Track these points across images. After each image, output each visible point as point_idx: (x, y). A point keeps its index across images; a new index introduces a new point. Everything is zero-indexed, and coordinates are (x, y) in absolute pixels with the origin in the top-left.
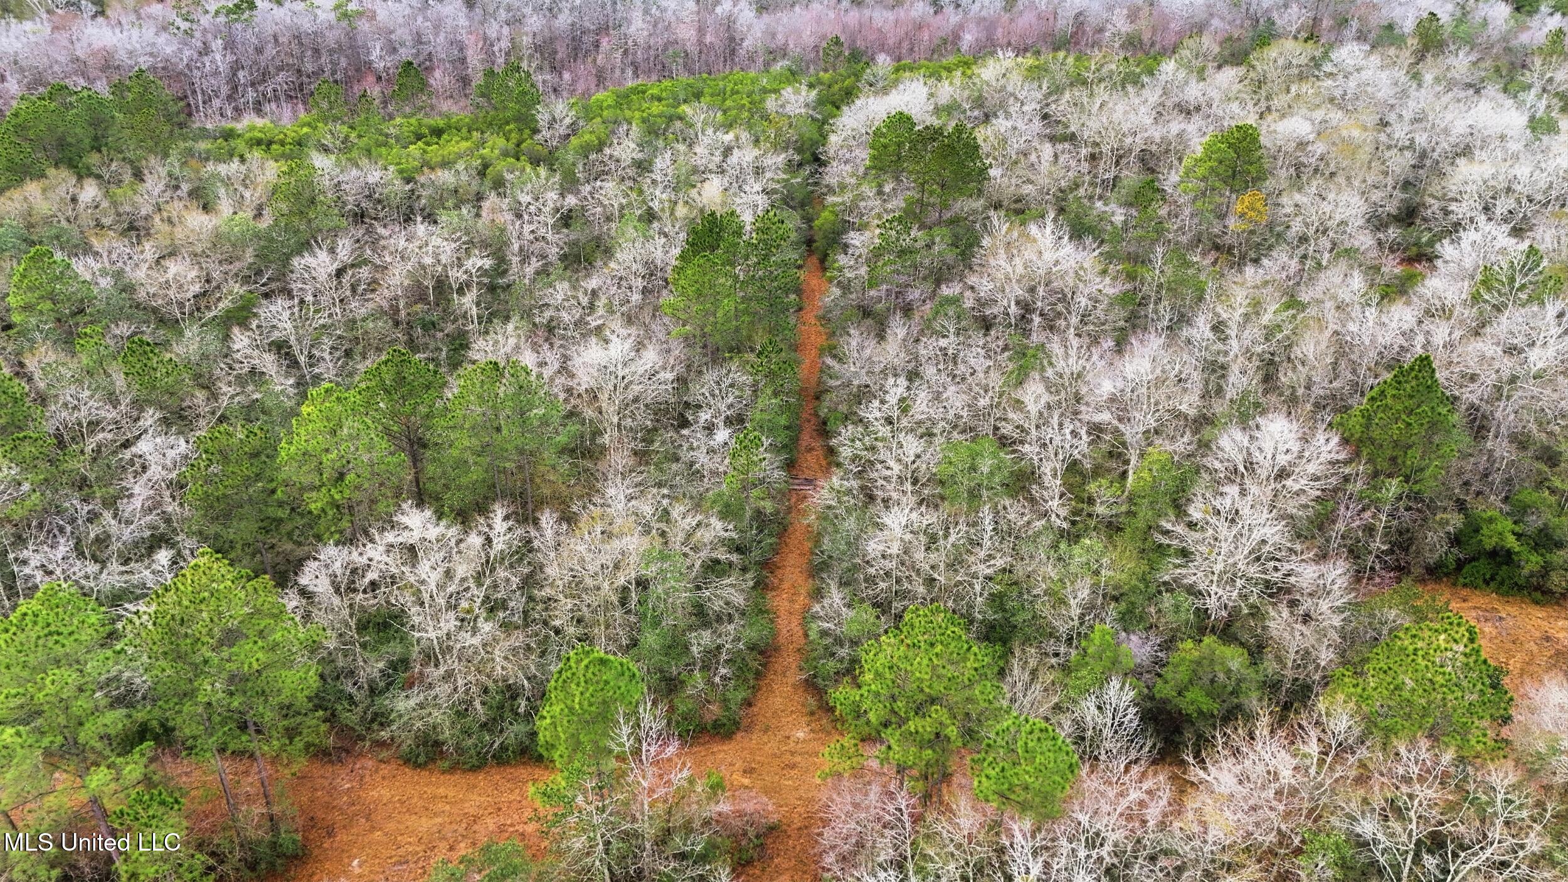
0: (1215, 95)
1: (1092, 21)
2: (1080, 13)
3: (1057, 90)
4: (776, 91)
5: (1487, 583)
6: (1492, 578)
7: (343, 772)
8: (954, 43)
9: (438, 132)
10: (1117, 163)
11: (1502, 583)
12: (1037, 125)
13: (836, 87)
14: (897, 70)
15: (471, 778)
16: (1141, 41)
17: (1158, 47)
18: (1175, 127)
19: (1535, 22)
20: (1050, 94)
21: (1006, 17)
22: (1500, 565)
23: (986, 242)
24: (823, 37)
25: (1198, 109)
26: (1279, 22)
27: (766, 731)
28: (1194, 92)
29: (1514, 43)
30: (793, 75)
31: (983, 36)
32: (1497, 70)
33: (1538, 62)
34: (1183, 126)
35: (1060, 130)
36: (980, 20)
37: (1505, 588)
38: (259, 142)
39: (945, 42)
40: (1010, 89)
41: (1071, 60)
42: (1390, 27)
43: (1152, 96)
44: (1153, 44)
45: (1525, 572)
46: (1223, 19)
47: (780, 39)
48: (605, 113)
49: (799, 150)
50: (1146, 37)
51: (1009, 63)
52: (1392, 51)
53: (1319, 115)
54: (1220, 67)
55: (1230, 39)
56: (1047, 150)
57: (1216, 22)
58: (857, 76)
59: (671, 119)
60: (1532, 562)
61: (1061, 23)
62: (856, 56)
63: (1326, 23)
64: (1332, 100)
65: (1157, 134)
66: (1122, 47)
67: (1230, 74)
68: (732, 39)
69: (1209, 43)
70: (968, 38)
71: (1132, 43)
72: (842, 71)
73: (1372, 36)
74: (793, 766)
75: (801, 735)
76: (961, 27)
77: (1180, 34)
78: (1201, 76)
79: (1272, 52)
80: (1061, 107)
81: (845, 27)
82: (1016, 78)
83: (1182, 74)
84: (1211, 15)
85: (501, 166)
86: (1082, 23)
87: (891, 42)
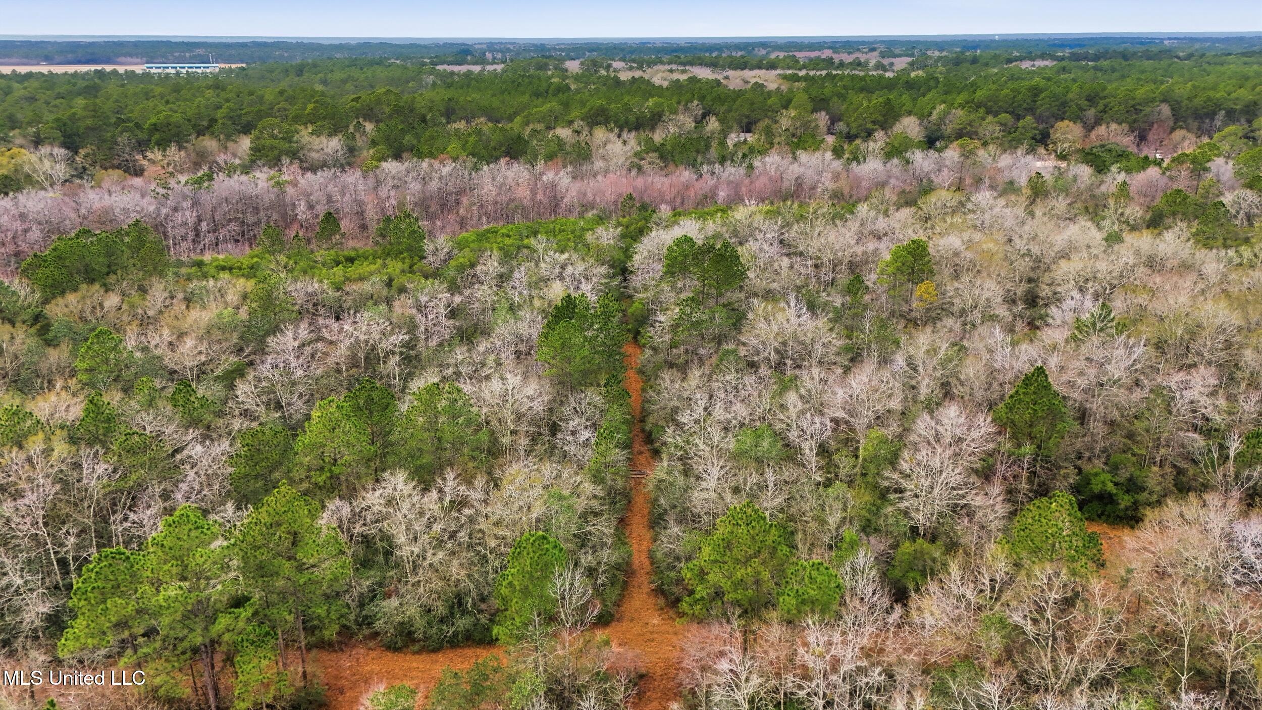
0: (897, 226)
1: (808, 182)
2: (799, 177)
3: (787, 225)
4: (592, 229)
5: (1099, 516)
6: (1102, 514)
7: (344, 657)
8: (712, 198)
9: (351, 260)
10: (834, 271)
11: (1109, 516)
12: (776, 246)
13: (632, 228)
14: (675, 216)
15: (434, 656)
16: (842, 194)
17: (854, 198)
18: (871, 246)
19: (1108, 178)
20: (783, 227)
21: (747, 181)
22: (1106, 505)
23: (750, 316)
24: (620, 195)
25: (886, 234)
26: (935, 180)
27: (632, 620)
28: (882, 224)
29: (1097, 192)
30: (601, 219)
31: (732, 192)
32: (1086, 208)
33: (1111, 202)
34: (876, 245)
35: (792, 250)
36: (729, 183)
37: (1111, 519)
38: (223, 268)
39: (706, 197)
40: (755, 225)
41: (796, 206)
42: (1011, 183)
43: (854, 225)
44: (851, 197)
45: (1122, 506)
46: (898, 179)
47: (590, 197)
48: (472, 245)
49: (612, 266)
50: (846, 191)
51: (753, 208)
52: (1013, 198)
53: (966, 236)
54: (898, 210)
55: (903, 192)
56: (786, 261)
57: (893, 181)
58: (647, 220)
59: (519, 248)
60: (1125, 501)
61: (786, 184)
62: (644, 207)
63: (968, 181)
64: (975, 227)
65: (859, 250)
66: (830, 198)
67: (906, 212)
68: (555, 197)
69: (889, 194)
70: (722, 194)
71: (837, 196)
72: (635, 216)
73: (1000, 188)
74: (653, 640)
75: (655, 622)
76: (716, 187)
77: (869, 189)
78: (886, 214)
79: (933, 198)
80: (792, 234)
81: (634, 188)
82: (759, 218)
83: (873, 213)
84: (890, 177)
85: (403, 280)
86: (800, 184)
87: (668, 198)
